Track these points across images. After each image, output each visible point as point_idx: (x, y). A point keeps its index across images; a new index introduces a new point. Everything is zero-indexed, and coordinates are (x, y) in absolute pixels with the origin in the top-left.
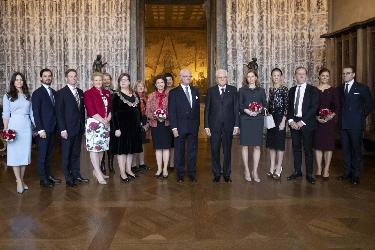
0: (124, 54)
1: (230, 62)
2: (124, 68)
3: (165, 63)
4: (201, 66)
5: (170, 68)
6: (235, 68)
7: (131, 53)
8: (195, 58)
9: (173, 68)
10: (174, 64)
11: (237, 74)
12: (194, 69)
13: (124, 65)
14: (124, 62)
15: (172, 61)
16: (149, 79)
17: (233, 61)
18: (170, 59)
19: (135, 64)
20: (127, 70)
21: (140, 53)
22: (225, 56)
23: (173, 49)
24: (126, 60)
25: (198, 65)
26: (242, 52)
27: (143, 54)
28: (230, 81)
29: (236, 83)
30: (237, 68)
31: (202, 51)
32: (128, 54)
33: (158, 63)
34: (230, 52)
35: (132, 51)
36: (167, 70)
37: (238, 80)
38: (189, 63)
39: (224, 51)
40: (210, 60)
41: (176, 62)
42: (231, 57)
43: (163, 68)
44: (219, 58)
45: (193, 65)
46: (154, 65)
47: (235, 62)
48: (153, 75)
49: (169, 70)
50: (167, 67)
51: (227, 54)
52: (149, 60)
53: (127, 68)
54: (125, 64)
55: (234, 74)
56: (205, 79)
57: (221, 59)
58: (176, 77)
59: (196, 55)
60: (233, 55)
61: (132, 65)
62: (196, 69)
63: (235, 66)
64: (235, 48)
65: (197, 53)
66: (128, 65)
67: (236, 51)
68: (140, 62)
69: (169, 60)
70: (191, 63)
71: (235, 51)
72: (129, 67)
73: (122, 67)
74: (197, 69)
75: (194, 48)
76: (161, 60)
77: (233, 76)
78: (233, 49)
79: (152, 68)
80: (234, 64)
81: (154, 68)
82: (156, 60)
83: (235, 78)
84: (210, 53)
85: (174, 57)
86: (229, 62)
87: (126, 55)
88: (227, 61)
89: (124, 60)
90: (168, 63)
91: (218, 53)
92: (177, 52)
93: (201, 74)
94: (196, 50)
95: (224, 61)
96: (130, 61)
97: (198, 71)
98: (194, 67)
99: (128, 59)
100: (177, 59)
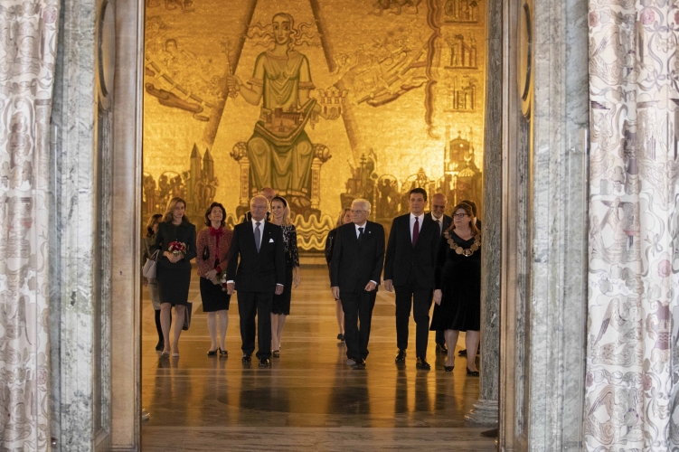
0: (27, 31)
1: (603, 88)
2: (24, 109)
3: (265, 84)
4: (458, 104)
5: (292, 114)
6: (632, 117)
7: (68, 26)
8: (429, 63)
9: (310, 112)
10: (314, 94)
11: (639, 151)
12: (421, 123)
13: (25, 93)
14: (25, 77)
15: (304, 78)
16: (180, 169)
17: (622, 80)
18: (293, 64)
19: (83, 86)
20: (43, 121)
21: (117, 28)
22: (575, 54)
23: (309, 14)
24: (35, 68)
25: (443, 101)
26: (665, 35)
27: (132, 34)
28: (604, 192)
29: (632, 199)
30: (639, 118)
31: (465, 30)
32: (50, 34)
33: (228, 88)
34: (603, 32)
35: (70, 16)
36: (277, 122)
37: (646, 184)
38: (394, 88)
39: (573, 29)
40: (495, 71)
41: (323, 80)
42: (606, 58)
43: (255, 113)
44: (542, 62)
45: (416, 99)
46: (211, 98)
47: (630, 87)
48: (202, 151)
49: (289, 123)
50: (274, 105)
51: (587, 43)
52: (180, 67)
53: (45, 110)
54: (33, 87)
55: (626, 152)
56: (478, 175)
57: (557, 67)
58: (324, 160)
59: (432, 48)
60: (619, 47)
61: (69, 94)
62: (429, 122)
63: (631, 105)
64: (630, 12)
65: (436, 36)
66: (46, 93)
67: (638, 25)
68: (116, 76)
69: (290, 73)
70: (406, 89)
71: (629, 30)
72: (55, 105)
73: (15, 103)
74: (435, 120)
75: (423, 10)
76: (244, 69)
77: (619, 162)
78: (621, 18)
79: (195, 111)
80: (623, 95)
81: (208, 112)
82: (220, 69)
83: (629, 170)
84: (495, 33)
85: (316, 56)
86: (596, 85)
87: (38, 40)
88: (586, 81)
89: (25, 67)
90: (280, 84)
91: (539, 38)
92: (331, 28)
93: (458, 149)
94: (432, 21)
95: (573, 78)
96: (58, 70)
97: (440, 130)
98: (423, 110)
99: (49, 59)
100: (331, 68)
